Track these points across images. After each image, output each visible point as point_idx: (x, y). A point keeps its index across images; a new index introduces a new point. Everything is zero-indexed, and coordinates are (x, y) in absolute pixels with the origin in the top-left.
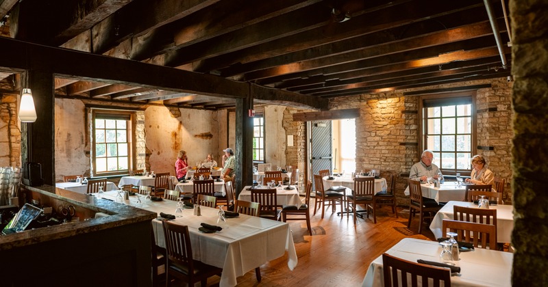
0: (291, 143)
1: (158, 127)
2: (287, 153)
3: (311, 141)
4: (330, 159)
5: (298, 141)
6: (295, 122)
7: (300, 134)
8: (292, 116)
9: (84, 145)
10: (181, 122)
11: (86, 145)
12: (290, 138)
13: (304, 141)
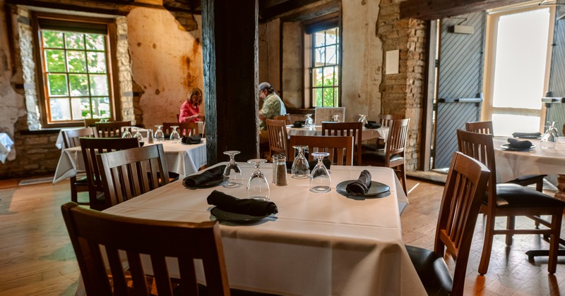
0: (392, 68)
1: (154, 46)
2: (383, 89)
3: (438, 64)
4: (478, 104)
5: (409, 63)
6: (404, 21)
7: (414, 46)
8: (397, 9)
9: (9, 73)
10: (197, 41)
11: (14, 72)
12: (392, 59)
13: (421, 63)
